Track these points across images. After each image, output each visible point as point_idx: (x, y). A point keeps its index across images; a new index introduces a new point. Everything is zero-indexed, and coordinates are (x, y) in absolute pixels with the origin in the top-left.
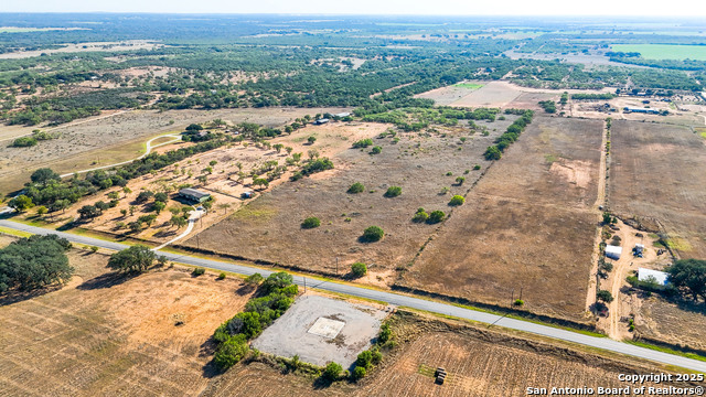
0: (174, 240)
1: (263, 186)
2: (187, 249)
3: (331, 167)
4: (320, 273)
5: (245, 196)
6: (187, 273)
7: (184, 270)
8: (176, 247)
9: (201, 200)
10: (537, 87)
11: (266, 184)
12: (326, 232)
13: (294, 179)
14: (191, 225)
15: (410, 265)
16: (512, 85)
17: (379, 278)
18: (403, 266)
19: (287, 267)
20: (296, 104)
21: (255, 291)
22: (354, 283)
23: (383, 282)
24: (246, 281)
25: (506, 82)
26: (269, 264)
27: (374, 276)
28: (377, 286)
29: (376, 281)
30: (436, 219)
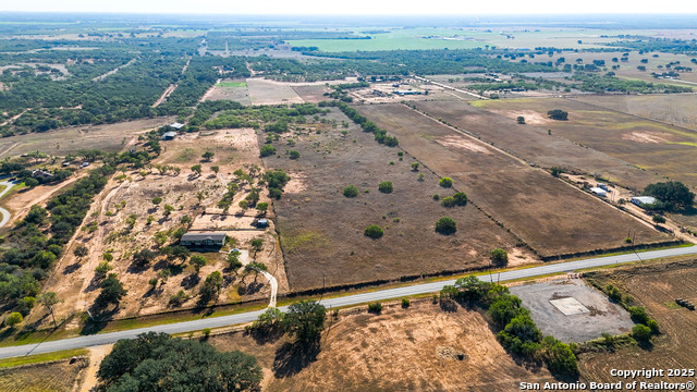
2: (310, 293)
3: (289, 179)
5: (259, 226)
6: (363, 314)
7: (356, 312)
8: (291, 296)
9: (223, 242)
12: (401, 235)
13: (275, 196)
15: (520, 240)
16: (269, 81)
17: (520, 257)
18: (516, 242)
19: (437, 275)
20: (88, 122)
21: (457, 304)
22: (511, 267)
23: (529, 259)
24: (435, 297)
25: (261, 79)
26: (416, 277)
27: (514, 257)
28: (532, 264)
29: (522, 261)
30: (461, 201)
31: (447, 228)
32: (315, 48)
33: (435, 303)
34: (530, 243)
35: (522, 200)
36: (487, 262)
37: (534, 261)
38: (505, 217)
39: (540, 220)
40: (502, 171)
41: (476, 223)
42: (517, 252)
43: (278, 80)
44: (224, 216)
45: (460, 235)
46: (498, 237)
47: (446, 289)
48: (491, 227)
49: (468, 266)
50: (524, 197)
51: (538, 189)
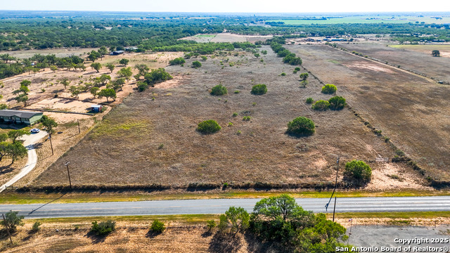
0: (14, 181)
1: (110, 99)
2: (49, 190)
3: (170, 78)
4: (307, 186)
5: (92, 111)
6: (77, 237)
7: (68, 232)
8: (23, 191)
9: (32, 121)
10: (252, 34)
11: (113, 95)
12: (238, 134)
13: (141, 89)
14: (32, 154)
15: (400, 153)
16: (234, 35)
17: (394, 177)
18: (394, 156)
19: (247, 187)
20: (79, 46)
21: (243, 240)
22: (372, 191)
23: (409, 181)
24: (212, 225)
25: (229, 34)
26: (212, 187)
27: (382, 176)
28: (412, 190)
29: (396, 183)
30: (337, 105)
31: (301, 130)
32: (282, 23)
33: (206, 235)
34: (415, 158)
35: (419, 110)
36: (336, 177)
37: (416, 186)
38: (388, 125)
39: (440, 133)
40: (401, 85)
41: (344, 129)
42: (391, 169)
43: (240, 34)
44: (71, 100)
45: (314, 140)
46: (369, 148)
47: (232, 212)
48: (362, 135)
49: (303, 181)
50: (423, 108)
51: (443, 102)
